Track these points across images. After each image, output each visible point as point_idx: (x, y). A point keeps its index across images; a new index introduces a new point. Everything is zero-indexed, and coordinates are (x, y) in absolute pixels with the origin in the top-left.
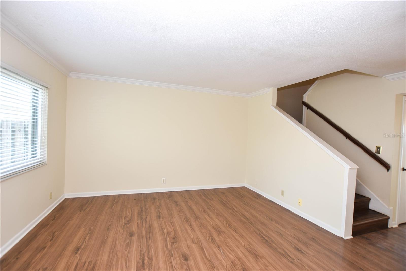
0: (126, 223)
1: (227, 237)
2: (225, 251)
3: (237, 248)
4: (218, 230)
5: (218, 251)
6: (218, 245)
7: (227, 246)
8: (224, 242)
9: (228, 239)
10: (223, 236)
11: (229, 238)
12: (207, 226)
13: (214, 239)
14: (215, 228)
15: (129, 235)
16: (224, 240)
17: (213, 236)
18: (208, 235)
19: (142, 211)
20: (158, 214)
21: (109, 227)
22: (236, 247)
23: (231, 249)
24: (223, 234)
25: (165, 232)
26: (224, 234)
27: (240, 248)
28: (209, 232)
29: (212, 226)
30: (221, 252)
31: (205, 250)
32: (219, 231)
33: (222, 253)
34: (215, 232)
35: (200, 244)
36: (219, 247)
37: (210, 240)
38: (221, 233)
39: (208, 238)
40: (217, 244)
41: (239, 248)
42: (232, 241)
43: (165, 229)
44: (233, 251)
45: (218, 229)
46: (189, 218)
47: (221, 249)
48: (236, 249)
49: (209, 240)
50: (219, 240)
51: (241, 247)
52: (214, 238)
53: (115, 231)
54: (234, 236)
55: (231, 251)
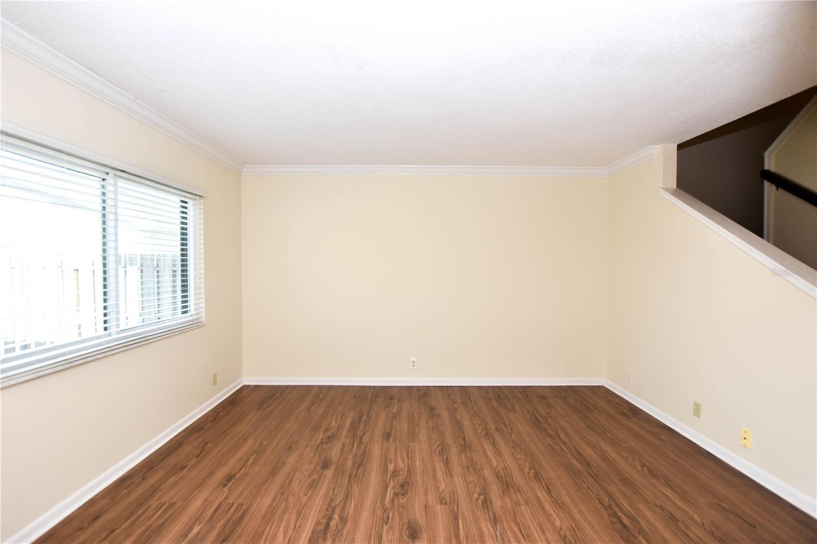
0: (323, 441)
1: (522, 502)
2: (507, 533)
3: (539, 532)
4: (505, 482)
5: (492, 529)
6: (495, 518)
7: (515, 523)
8: (512, 512)
9: (523, 507)
10: (514, 497)
11: (527, 504)
12: (483, 470)
13: (488, 501)
15: (321, 466)
16: (513, 507)
17: (488, 494)
18: (478, 489)
19: (360, 420)
20: (388, 431)
21: (293, 444)
22: (538, 529)
23: (523, 531)
24: (515, 492)
25: (389, 470)
26: (518, 494)
27: (547, 533)
28: (482, 483)
29: (495, 471)
30: (498, 533)
31: (460, 522)
32: (507, 484)
33: (499, 537)
34: (496, 484)
35: (455, 506)
36: (495, 523)
37: (480, 501)
38: (512, 490)
39: (476, 496)
40: (494, 514)
41: (543, 532)
42: (532, 513)
43: (391, 463)
44: (528, 537)
45: (505, 478)
46: (448, 445)
47: (498, 527)
48: (536, 534)
49: (477, 500)
50: (500, 504)
51: (550, 532)
52: (490, 500)
53: (299, 455)
54: (539, 501)
55: (521, 537)
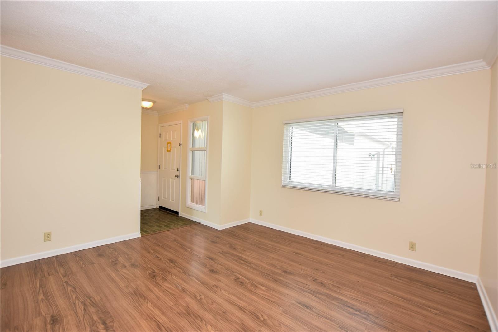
1: (174, 307)
2: (175, 288)
3: (159, 296)
4: (192, 315)
6: (185, 292)
7: (173, 294)
8: (177, 298)
9: (172, 304)
10: (181, 308)
11: (171, 307)
12: (214, 317)
13: (193, 297)
14: (199, 319)
17: (196, 301)
18: (204, 301)
22: (160, 297)
23: (168, 293)
24: (182, 311)
26: (179, 311)
27: (155, 297)
28: (206, 307)
30: (179, 286)
32: (190, 315)
33: (178, 285)
34: (196, 310)
36: (183, 289)
37: (198, 296)
38: (184, 312)
39: (203, 297)
40: (186, 293)
41: (157, 296)
45: (194, 319)
47: (180, 288)
48: (161, 294)
50: (186, 299)
52: (193, 299)
